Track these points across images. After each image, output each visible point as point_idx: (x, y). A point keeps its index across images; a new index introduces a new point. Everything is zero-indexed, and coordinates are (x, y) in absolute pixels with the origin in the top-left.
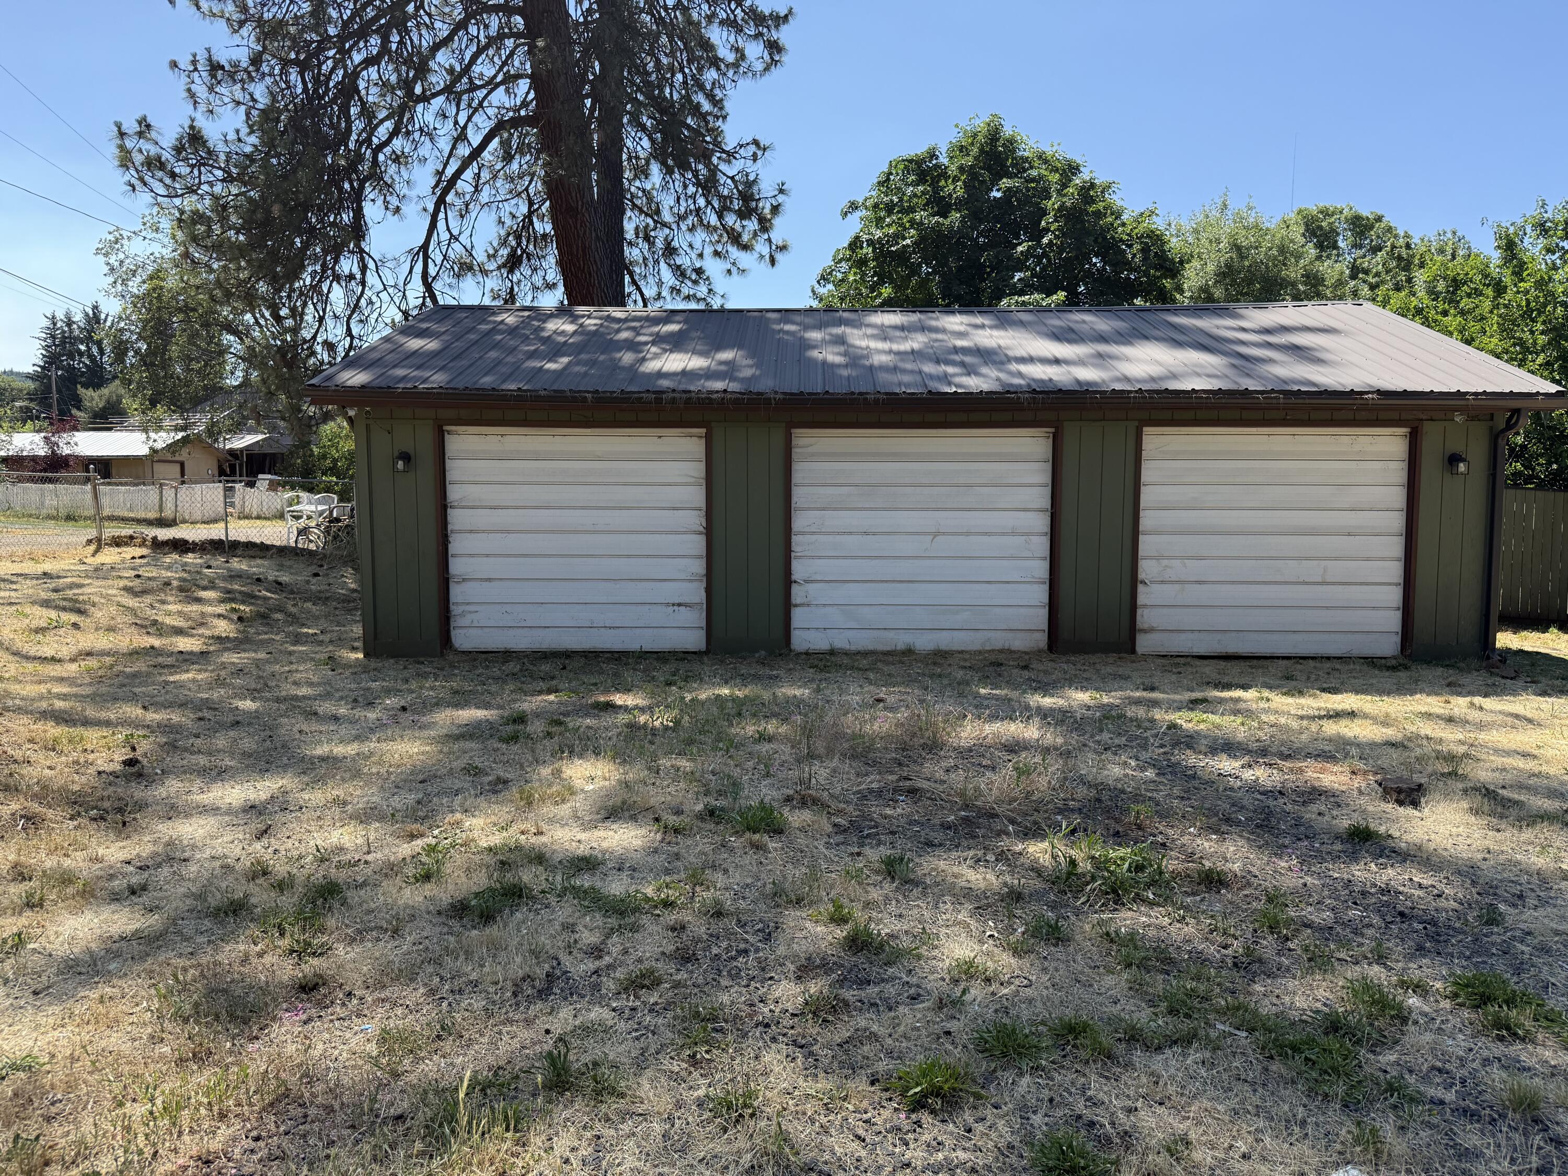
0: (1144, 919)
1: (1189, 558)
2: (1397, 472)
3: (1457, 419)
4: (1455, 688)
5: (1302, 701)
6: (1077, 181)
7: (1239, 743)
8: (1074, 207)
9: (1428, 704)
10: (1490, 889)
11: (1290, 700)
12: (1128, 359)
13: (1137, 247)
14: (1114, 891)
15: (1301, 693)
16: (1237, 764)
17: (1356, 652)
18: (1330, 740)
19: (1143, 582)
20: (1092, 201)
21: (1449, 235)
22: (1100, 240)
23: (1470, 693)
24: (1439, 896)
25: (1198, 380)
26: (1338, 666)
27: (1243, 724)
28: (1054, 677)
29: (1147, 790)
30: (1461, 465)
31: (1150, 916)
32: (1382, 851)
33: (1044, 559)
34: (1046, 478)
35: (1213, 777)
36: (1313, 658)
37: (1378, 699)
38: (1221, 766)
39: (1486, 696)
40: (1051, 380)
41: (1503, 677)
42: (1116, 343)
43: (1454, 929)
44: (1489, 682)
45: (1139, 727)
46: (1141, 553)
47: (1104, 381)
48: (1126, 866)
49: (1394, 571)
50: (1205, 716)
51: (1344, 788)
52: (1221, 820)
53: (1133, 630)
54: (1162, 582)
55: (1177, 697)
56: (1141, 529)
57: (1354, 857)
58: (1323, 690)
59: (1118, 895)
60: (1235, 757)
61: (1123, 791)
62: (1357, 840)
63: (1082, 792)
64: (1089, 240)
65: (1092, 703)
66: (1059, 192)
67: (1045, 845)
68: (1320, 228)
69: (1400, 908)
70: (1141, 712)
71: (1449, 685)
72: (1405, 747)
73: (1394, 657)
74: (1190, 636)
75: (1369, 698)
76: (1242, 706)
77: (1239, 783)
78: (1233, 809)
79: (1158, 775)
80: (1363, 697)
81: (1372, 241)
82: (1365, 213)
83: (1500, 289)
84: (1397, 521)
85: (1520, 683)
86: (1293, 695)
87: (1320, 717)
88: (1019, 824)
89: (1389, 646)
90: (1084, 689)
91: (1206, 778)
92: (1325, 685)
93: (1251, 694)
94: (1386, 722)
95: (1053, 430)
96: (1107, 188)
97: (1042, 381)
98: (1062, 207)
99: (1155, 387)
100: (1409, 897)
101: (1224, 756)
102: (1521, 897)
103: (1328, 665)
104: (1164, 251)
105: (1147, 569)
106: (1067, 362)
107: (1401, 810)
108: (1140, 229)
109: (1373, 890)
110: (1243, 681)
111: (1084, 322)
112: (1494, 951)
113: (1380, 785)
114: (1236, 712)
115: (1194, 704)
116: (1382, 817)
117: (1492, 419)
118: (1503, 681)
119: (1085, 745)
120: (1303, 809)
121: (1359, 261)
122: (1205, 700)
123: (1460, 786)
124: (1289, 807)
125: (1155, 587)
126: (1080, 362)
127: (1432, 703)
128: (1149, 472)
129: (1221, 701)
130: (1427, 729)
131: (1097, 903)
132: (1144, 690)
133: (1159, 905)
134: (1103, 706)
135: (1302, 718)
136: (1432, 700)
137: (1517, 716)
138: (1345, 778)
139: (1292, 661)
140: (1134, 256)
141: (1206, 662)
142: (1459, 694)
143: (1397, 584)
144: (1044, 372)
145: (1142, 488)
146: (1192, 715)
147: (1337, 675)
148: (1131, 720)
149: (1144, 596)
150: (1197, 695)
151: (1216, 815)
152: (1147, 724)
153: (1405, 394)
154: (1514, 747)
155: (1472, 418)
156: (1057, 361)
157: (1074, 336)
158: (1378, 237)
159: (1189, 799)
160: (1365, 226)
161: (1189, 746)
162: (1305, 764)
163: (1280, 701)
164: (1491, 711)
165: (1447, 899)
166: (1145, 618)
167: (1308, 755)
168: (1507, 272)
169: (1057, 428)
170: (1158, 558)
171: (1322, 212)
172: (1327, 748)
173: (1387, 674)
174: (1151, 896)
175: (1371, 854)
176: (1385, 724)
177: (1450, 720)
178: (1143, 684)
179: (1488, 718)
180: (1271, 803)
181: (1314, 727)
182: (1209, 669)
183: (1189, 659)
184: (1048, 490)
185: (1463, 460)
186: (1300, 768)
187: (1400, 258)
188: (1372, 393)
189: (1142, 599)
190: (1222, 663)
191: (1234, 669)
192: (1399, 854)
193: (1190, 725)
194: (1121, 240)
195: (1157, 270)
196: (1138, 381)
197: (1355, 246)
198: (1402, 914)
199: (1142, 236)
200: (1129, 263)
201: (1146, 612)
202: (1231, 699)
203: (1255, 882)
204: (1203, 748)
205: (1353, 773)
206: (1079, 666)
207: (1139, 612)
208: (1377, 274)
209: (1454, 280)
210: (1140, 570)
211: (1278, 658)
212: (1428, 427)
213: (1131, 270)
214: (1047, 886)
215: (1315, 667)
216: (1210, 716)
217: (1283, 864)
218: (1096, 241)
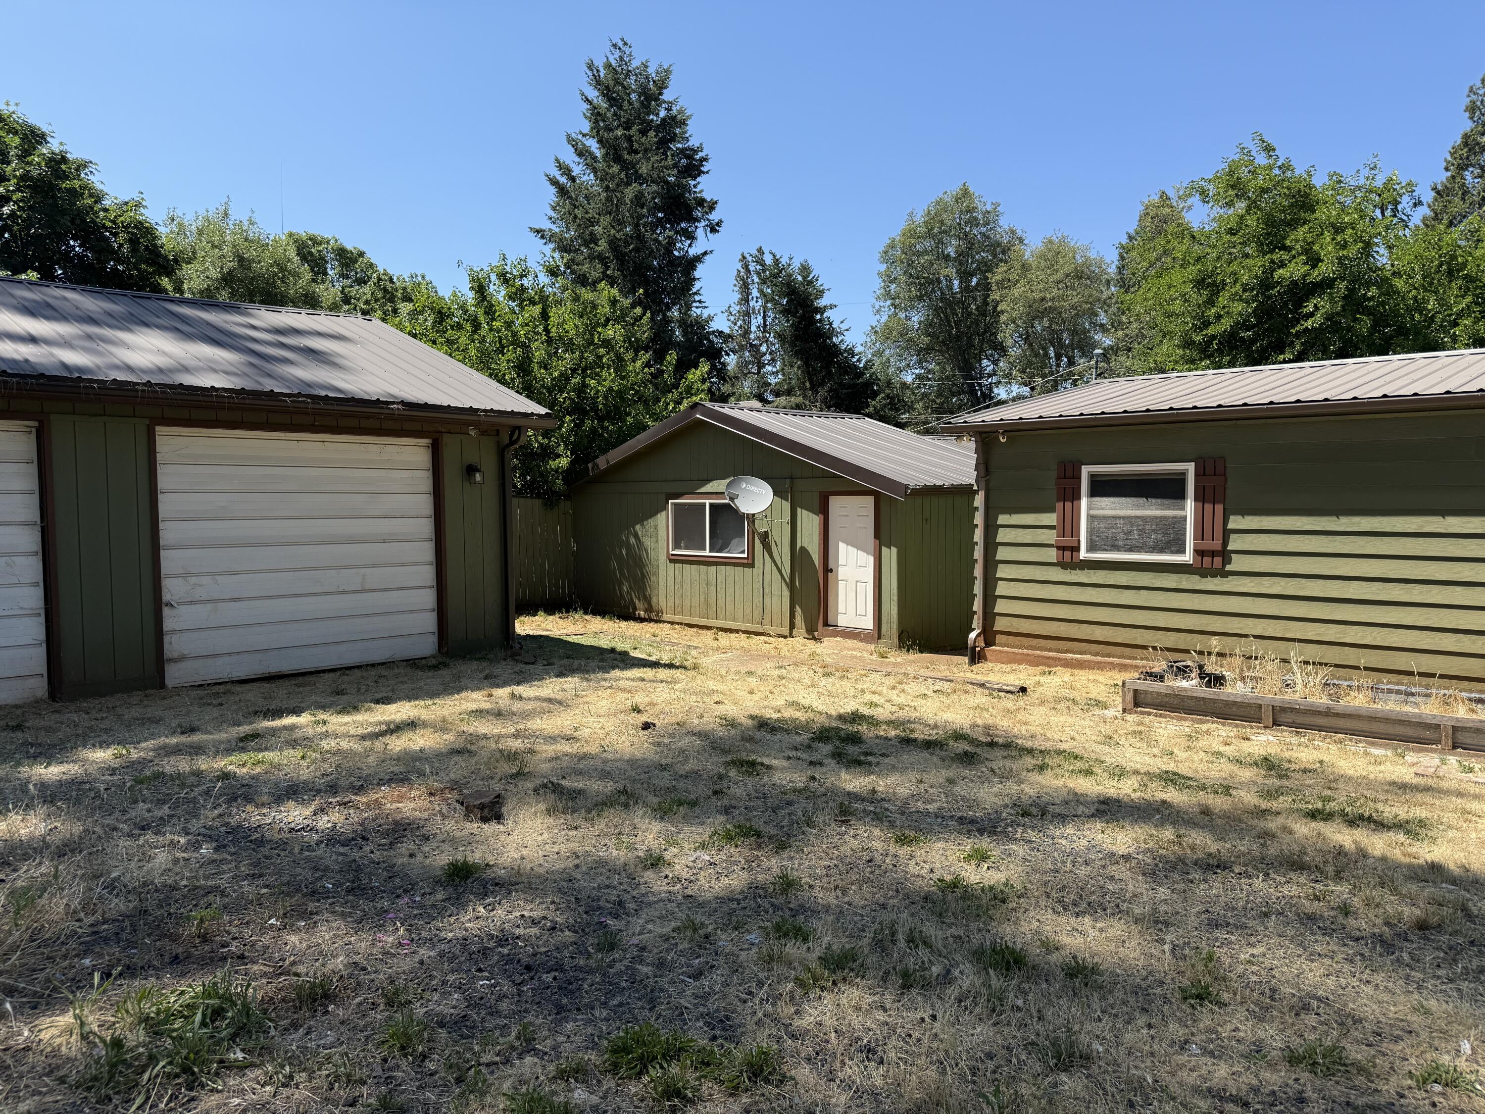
0: (237, 1101)
1: (221, 574)
2: (423, 480)
3: (472, 433)
4: (492, 681)
5: (359, 717)
6: (44, 151)
7: (305, 783)
8: (41, 179)
9: (474, 700)
10: (592, 906)
11: (347, 719)
12: (127, 346)
13: (122, 237)
14: (186, 1070)
15: (356, 709)
16: (308, 812)
17: (398, 656)
18: (398, 759)
19: (170, 605)
20: (65, 176)
21: (420, 278)
22: (78, 222)
23: (505, 684)
24: (553, 928)
25: (214, 376)
26: (384, 673)
27: (303, 757)
28: (60, 734)
29: (207, 878)
30: (477, 475)
31: (243, 1092)
32: (485, 887)
33: (36, 584)
34: (33, 484)
35: (284, 835)
36: (358, 667)
37: (430, 702)
38: (290, 819)
39: (519, 684)
40: (27, 361)
41: (526, 663)
42: (110, 326)
43: (581, 969)
44: (517, 669)
45: (183, 785)
46: (164, 571)
47: (98, 367)
48: (198, 1017)
49: (427, 574)
50: (260, 756)
51: (425, 815)
52: (304, 895)
53: (160, 660)
54: (192, 603)
55: (223, 736)
56: (162, 543)
57: (458, 902)
58: (378, 702)
59: (193, 1073)
60: (303, 803)
61: (174, 888)
62: (457, 880)
63: (118, 905)
64: (66, 220)
65: (116, 763)
66: (20, 158)
67: (67, 1019)
68: (311, 254)
69: (525, 960)
70: (183, 765)
71: (486, 677)
72: (470, 752)
73: (433, 657)
74: (227, 659)
75: (422, 703)
76: (298, 734)
77: (316, 838)
78: (318, 874)
79: (217, 849)
80: (417, 702)
81: (357, 273)
82: (349, 247)
83: (477, 326)
84: (426, 527)
85: (539, 668)
86: (348, 712)
87: (382, 734)
88: (22, 992)
89: (427, 646)
90: (104, 744)
91: (277, 837)
92: (378, 696)
93: (304, 719)
94: (442, 726)
95: (36, 424)
96: (83, 165)
97: (14, 361)
98: (25, 177)
99: (167, 380)
100: (527, 939)
101: (292, 804)
102: (620, 903)
103: (373, 672)
104: (155, 246)
105: (172, 589)
106: (48, 342)
107: (485, 827)
108: (126, 218)
109: (491, 945)
110: (292, 704)
111: (65, 299)
112: (624, 984)
113: (462, 804)
114: (294, 744)
115: (244, 743)
116: (470, 841)
117: (498, 434)
118: (528, 667)
119: (115, 829)
120: (392, 853)
121: (347, 290)
122: (256, 735)
123: (529, 785)
124: (377, 856)
125: (183, 609)
126: (65, 343)
127: (475, 699)
128: (165, 479)
129: (275, 731)
130: (482, 727)
131: (160, 1097)
132: (182, 733)
133: (252, 1065)
134: (132, 765)
135: (364, 738)
136: (478, 695)
137: (550, 700)
138: (424, 803)
139: (338, 673)
140: (121, 245)
141: (248, 686)
142: (498, 686)
143: (431, 587)
144: (16, 351)
145: (160, 496)
146: (244, 757)
147: (386, 683)
148: (172, 778)
149: (171, 620)
150: (246, 729)
151: (298, 890)
152: (193, 779)
153: (426, 406)
154: (557, 733)
155: (483, 433)
156: (32, 339)
157: (55, 314)
158: (362, 270)
159: (261, 875)
160: (350, 259)
161: (249, 799)
162: (381, 794)
163: (338, 722)
164: (529, 699)
165: (562, 931)
166: (173, 645)
167: (381, 783)
168: (481, 311)
169: (40, 422)
170: (185, 576)
171: (311, 239)
172: (396, 769)
173: (430, 674)
174: (240, 1055)
175: (477, 895)
176: (444, 730)
177: (499, 714)
178: (180, 726)
179: (529, 706)
180: (356, 854)
181: (378, 745)
182: (252, 694)
183: (229, 687)
184: (36, 498)
185: (479, 471)
186: (376, 800)
187: (385, 290)
188: (398, 403)
189: (169, 623)
190: (266, 686)
191: (280, 690)
192: (502, 886)
193: (245, 770)
194: (104, 226)
195: (149, 264)
196: (144, 371)
197: (342, 276)
198: (528, 968)
199: (129, 225)
200: (116, 252)
201: (175, 638)
202: (285, 728)
203: (365, 978)
204: (265, 799)
205: (431, 794)
206: (94, 714)
207: (166, 639)
208: (367, 302)
209: (440, 312)
210: (164, 591)
211: (324, 671)
212: (446, 439)
213: (118, 261)
214: (77, 1098)
215: (362, 677)
216: (266, 754)
217: (391, 939)
218: (72, 222)
